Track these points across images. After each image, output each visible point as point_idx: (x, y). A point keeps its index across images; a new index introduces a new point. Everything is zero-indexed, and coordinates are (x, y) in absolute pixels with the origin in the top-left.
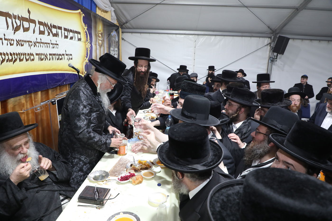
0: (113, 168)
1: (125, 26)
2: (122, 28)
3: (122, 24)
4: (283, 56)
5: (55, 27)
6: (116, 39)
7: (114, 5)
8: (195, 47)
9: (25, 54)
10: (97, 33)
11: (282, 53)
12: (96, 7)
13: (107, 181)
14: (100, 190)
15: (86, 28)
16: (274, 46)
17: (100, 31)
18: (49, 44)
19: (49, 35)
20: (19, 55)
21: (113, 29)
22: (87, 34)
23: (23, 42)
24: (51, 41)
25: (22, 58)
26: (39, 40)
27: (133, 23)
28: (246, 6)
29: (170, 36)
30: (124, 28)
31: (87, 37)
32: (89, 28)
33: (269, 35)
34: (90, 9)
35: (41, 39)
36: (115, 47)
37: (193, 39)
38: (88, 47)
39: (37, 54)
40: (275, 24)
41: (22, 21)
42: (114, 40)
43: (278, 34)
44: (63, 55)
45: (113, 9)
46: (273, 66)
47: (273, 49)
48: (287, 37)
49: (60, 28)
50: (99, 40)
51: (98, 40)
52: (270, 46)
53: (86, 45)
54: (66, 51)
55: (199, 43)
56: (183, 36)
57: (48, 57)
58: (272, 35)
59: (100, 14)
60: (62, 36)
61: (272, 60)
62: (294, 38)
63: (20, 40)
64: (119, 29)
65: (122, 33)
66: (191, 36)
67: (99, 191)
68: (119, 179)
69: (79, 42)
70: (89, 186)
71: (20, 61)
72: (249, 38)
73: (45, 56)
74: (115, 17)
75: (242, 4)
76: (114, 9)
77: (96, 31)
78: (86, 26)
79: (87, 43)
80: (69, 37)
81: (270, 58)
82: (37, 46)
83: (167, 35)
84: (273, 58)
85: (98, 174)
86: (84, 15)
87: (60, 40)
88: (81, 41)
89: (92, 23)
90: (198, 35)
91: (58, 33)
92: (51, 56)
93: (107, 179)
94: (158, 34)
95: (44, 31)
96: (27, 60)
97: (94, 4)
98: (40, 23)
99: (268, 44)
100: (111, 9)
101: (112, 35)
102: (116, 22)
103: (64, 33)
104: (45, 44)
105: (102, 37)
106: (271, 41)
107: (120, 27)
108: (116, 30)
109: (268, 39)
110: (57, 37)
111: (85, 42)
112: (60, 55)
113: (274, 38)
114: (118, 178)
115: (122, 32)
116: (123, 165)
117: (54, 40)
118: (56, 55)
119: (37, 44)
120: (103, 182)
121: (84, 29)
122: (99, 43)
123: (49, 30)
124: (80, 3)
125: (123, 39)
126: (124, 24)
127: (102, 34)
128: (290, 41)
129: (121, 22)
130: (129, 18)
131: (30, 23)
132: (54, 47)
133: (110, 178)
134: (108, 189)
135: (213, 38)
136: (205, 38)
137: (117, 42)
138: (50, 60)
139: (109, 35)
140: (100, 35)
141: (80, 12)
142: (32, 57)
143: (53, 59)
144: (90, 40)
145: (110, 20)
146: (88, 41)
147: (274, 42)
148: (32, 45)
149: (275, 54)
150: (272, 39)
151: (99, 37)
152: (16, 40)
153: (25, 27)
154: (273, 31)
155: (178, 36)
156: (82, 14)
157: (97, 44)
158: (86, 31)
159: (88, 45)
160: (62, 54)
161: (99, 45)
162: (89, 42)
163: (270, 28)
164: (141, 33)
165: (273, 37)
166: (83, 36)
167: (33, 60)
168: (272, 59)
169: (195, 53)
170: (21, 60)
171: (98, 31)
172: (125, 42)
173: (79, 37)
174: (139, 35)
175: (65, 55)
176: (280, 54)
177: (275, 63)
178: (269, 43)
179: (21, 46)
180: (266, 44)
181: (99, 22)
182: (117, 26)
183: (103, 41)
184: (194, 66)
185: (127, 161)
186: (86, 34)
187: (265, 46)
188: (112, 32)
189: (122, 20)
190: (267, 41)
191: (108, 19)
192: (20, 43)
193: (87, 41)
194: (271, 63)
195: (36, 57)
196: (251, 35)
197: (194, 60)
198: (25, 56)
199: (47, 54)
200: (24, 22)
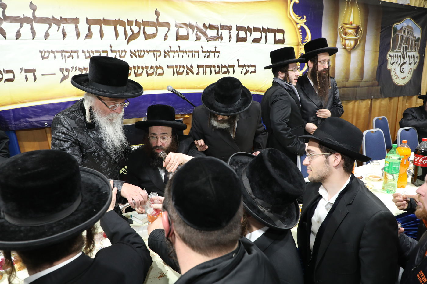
5: (211, 27)
9: (147, 67)
10: (340, 27)
15: (302, 21)
17: (350, 24)
18: (197, 52)
19: (198, 40)
20: (134, 69)
22: (303, 31)
23: (143, 53)
24: (202, 47)
25: (139, 73)
26: (175, 49)
31: (304, 36)
32: (314, 21)
35: (179, 47)
39: (169, 67)
41: (142, 27)
44: (231, 66)
49: (228, 28)
50: (346, 39)
51: (339, 40)
57: (195, 70)
60: (230, 39)
63: (136, 51)
69: (277, 45)
73: (188, 69)
78: (303, 18)
80: (250, 40)
82: (171, 56)
86: (297, 2)
87: (225, 44)
91: (220, 36)
92: (201, 69)
95: (187, 35)
96: (150, 74)
103: (238, 34)
104: (188, 53)
105: (355, 34)
110: (218, 41)
111: (296, 45)
112: (223, 66)
117: (209, 46)
118: (214, 68)
119: (171, 54)
121: (298, 23)
122: (344, 45)
123: (198, 32)
127: (356, 28)
131: (158, 27)
132: (208, 56)
138: (197, 74)
140: (350, 31)
142: (160, 71)
143: (205, 72)
148: (160, 56)
151: (346, 34)
152: (131, 51)
153: (148, 33)
157: (339, 46)
158: (302, 26)
160: (227, 66)
161: (345, 48)
166: (290, 36)
167: (161, 74)
173: (279, 38)
175: (236, 66)
183: (360, 40)
186: (300, 32)
192: (137, 54)
193: (303, 42)
195: (169, 71)
198: (145, 70)
199: (191, 66)
200: (146, 28)
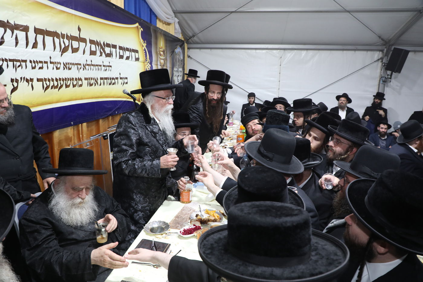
0: (174, 218)
1: (191, 40)
2: (188, 43)
3: (188, 38)
4: (400, 74)
5: (108, 45)
6: (180, 57)
7: (178, 15)
8: (280, 65)
9: (73, 79)
10: (158, 50)
11: (399, 70)
12: (157, 19)
13: (166, 234)
14: (158, 245)
15: (145, 45)
16: (387, 62)
17: (161, 48)
18: (100, 66)
19: (101, 55)
20: (66, 81)
21: (177, 45)
22: (146, 53)
23: (71, 65)
24: (103, 62)
25: (68, 84)
26: (89, 63)
27: (201, 36)
28: (347, 10)
29: (248, 51)
30: (191, 43)
31: (146, 56)
32: (149, 45)
33: (380, 48)
34: (149, 22)
35: (91, 61)
36: (179, 67)
37: (278, 55)
38: (147, 68)
39: (86, 79)
40: (389, 33)
41: (71, 41)
42: (178, 59)
43: (392, 45)
44: (117, 78)
45: (177, 20)
46: (386, 88)
47: (386, 65)
48: (405, 50)
49: (114, 47)
50: (161, 59)
51: (159, 59)
52: (382, 61)
53: (145, 65)
54: (120, 74)
55: (286, 59)
56: (264, 51)
57: (99, 81)
58: (385, 47)
59: (161, 28)
60: (116, 56)
61: (385, 81)
62: (416, 50)
63: (67, 63)
64: (183, 46)
65: (188, 50)
66: (275, 51)
67: (156, 246)
68: (182, 233)
69: (137, 62)
70: (145, 240)
71: (66, 88)
72: (353, 52)
73: (96, 81)
74: (180, 31)
75: (343, 8)
76: (179, 21)
77: (156, 48)
78: (145, 42)
79: (146, 64)
80: (125, 57)
81: (382, 77)
82: (87, 69)
83: (244, 50)
84: (386, 78)
85: (156, 226)
86: (142, 30)
87: (114, 61)
88: (139, 61)
89: (151, 39)
90: (284, 49)
91: (111, 53)
92: (102, 81)
93: (166, 232)
94: (233, 50)
95: (95, 50)
96: (74, 86)
97: (154, 16)
98: (92, 42)
99: (379, 60)
100: (175, 20)
101: (176, 52)
102: (180, 37)
103: (120, 52)
104: (96, 67)
105: (164, 55)
106: (383, 55)
107: (185, 42)
108: (181, 46)
109: (378, 52)
110: (110, 57)
111: (144, 63)
112: (113, 79)
113: (387, 51)
114: (180, 232)
115: (188, 48)
116: (186, 215)
117: (106, 61)
118: (109, 80)
119: (87, 67)
120: (162, 235)
121: (143, 46)
122: (161, 63)
123: (101, 49)
124: (138, 15)
125: (189, 57)
126: (190, 38)
127: (164, 52)
128: (410, 55)
129: (186, 35)
130: (196, 30)
131: (80, 42)
132: (106, 70)
133: (171, 230)
134: (168, 244)
135: (304, 52)
136: (294, 53)
137: (182, 61)
138: (100, 85)
139: (173, 52)
140: (162, 53)
141: (138, 26)
142: (80, 83)
143: (104, 84)
144: (149, 59)
145: (173, 34)
146: (148, 61)
147: (388, 56)
148: (81, 68)
149: (389, 72)
150: (384, 52)
151: (161, 55)
152: (64, 63)
153: (74, 47)
154: (386, 42)
155: (258, 51)
156: (140, 28)
157: (159, 64)
158: (145, 49)
159: (147, 65)
160: (115, 78)
161: (161, 65)
162: (148, 63)
163: (381, 38)
164: (211, 48)
165: (385, 49)
166: (141, 55)
167: (81, 86)
168: (384, 79)
169: (280, 73)
170: (67, 86)
171: (160, 48)
172: (192, 61)
173: (137, 57)
174: (209, 50)
175: (119, 78)
176: (395, 72)
177: (389, 84)
178: (380, 58)
179: (69, 70)
180: (376, 59)
181: (160, 38)
182: (182, 40)
183: (165, 60)
184: (279, 89)
185: (192, 210)
186: (144, 53)
187: (375, 61)
188: (176, 48)
189: (188, 33)
190: (377, 55)
191: (171, 33)
192: (67, 66)
193: (146, 60)
194: (383, 85)
195: (85, 82)
196: (356, 48)
197: (279, 81)
198: (72, 81)
199: (97, 78)
200: (73, 41)
